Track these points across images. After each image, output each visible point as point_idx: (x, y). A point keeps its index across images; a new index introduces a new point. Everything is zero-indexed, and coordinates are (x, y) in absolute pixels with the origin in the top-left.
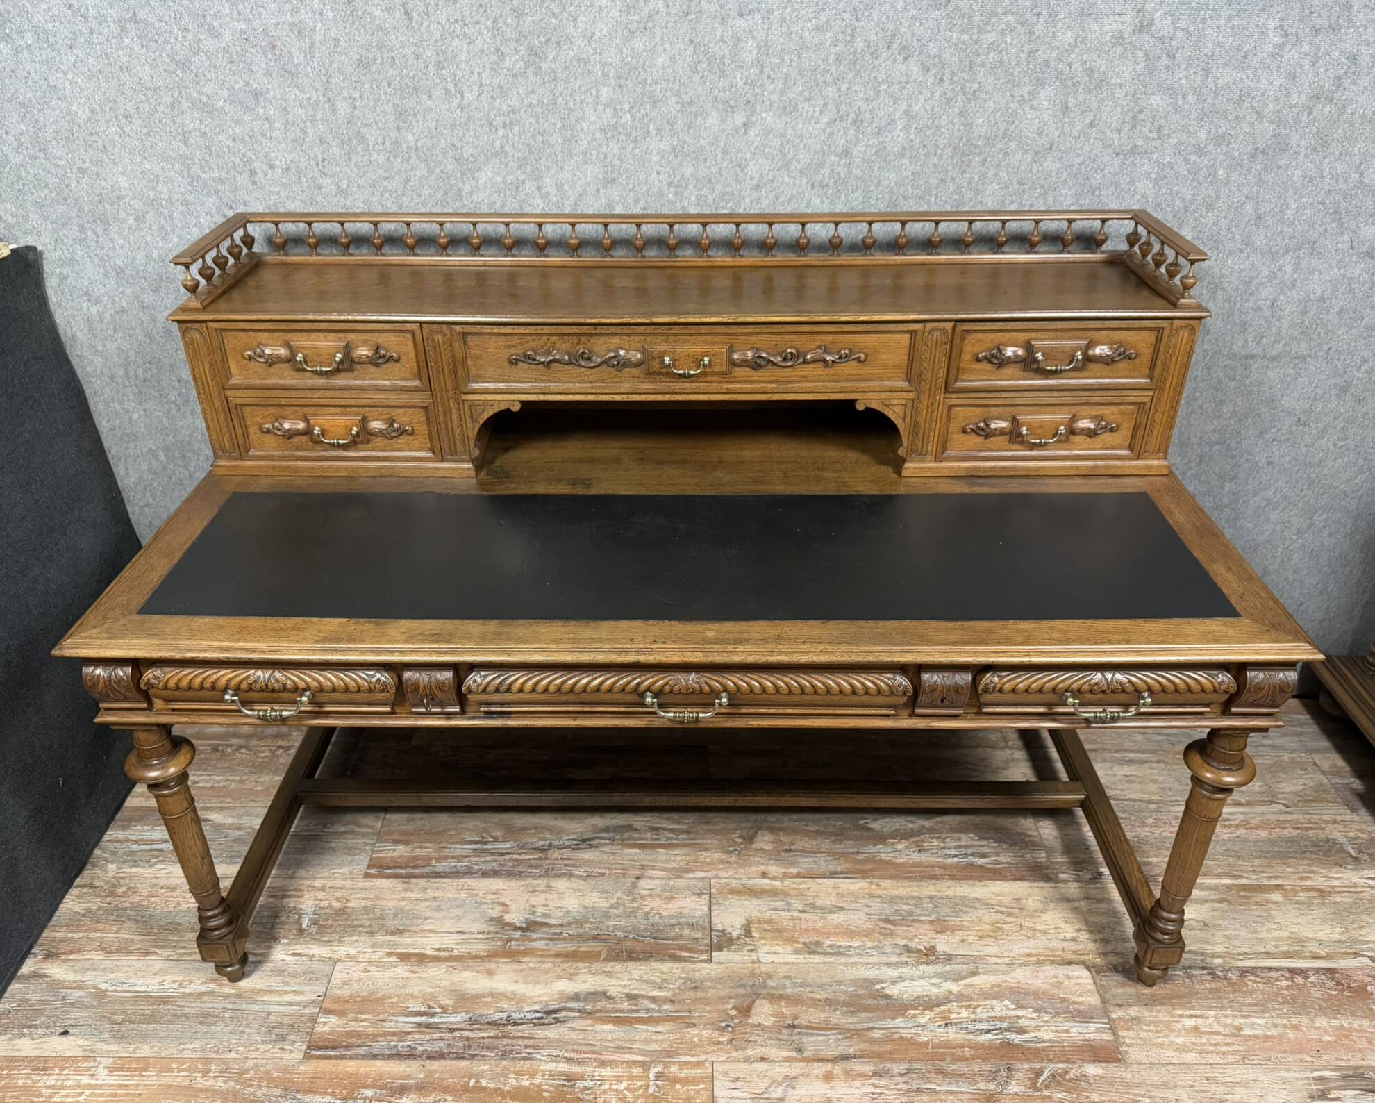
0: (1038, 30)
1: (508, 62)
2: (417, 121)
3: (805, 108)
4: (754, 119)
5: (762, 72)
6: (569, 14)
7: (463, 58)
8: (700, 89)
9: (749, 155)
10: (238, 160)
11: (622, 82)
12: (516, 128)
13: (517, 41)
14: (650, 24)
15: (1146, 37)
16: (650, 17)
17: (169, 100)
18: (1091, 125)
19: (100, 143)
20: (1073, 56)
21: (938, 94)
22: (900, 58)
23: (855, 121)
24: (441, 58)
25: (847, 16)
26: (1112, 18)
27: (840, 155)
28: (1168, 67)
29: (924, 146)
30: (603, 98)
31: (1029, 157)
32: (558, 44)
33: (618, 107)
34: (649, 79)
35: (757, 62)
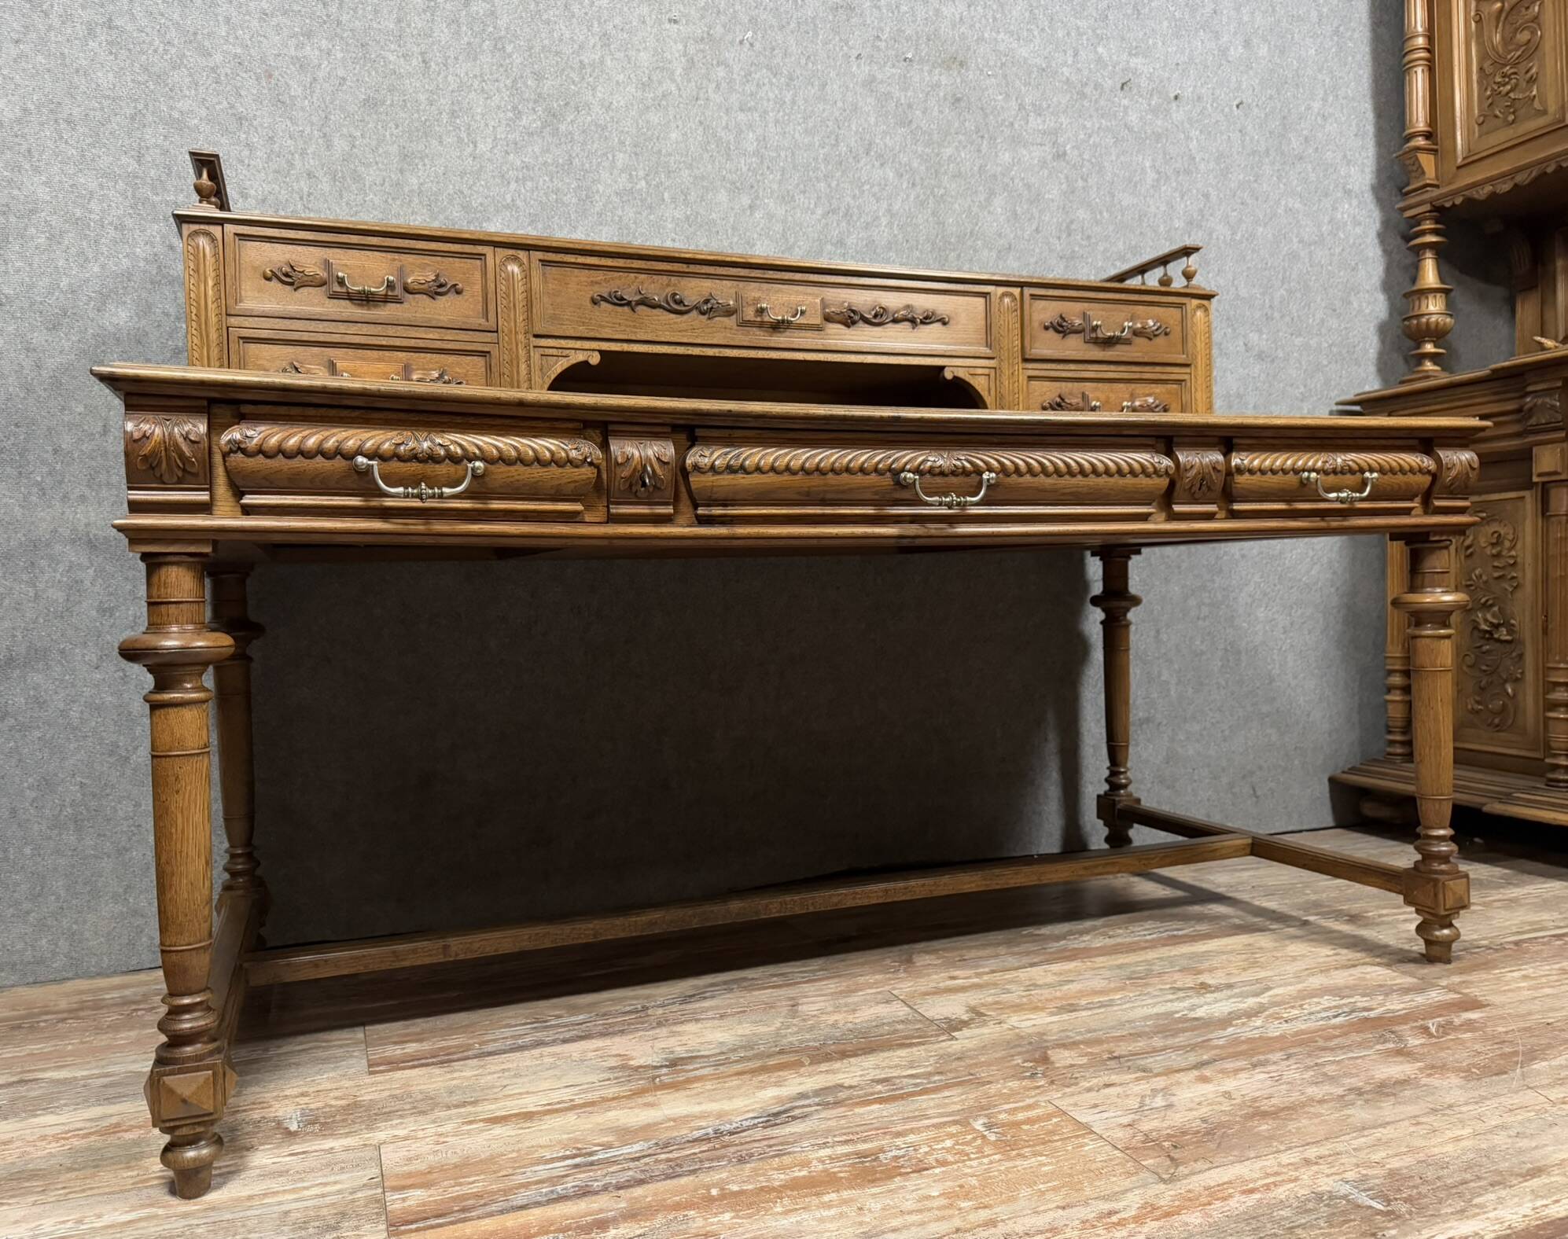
0: (984, 148)
1: (524, 121)
2: (424, 165)
3: (800, 199)
4: (758, 202)
5: (762, 162)
6: (588, 84)
7: (479, 110)
8: (710, 166)
9: (755, 236)
11: (638, 150)
12: (529, 184)
13: (536, 102)
14: (664, 103)
15: (1064, 164)
16: (664, 96)
18: (1037, 230)
20: (1013, 173)
21: (912, 196)
22: (877, 164)
23: (845, 215)
24: (456, 108)
25: (830, 124)
26: (1035, 147)
27: (834, 245)
29: (907, 241)
30: (619, 164)
31: (994, 254)
32: (577, 109)
33: (634, 173)
34: (664, 151)
35: (757, 153)
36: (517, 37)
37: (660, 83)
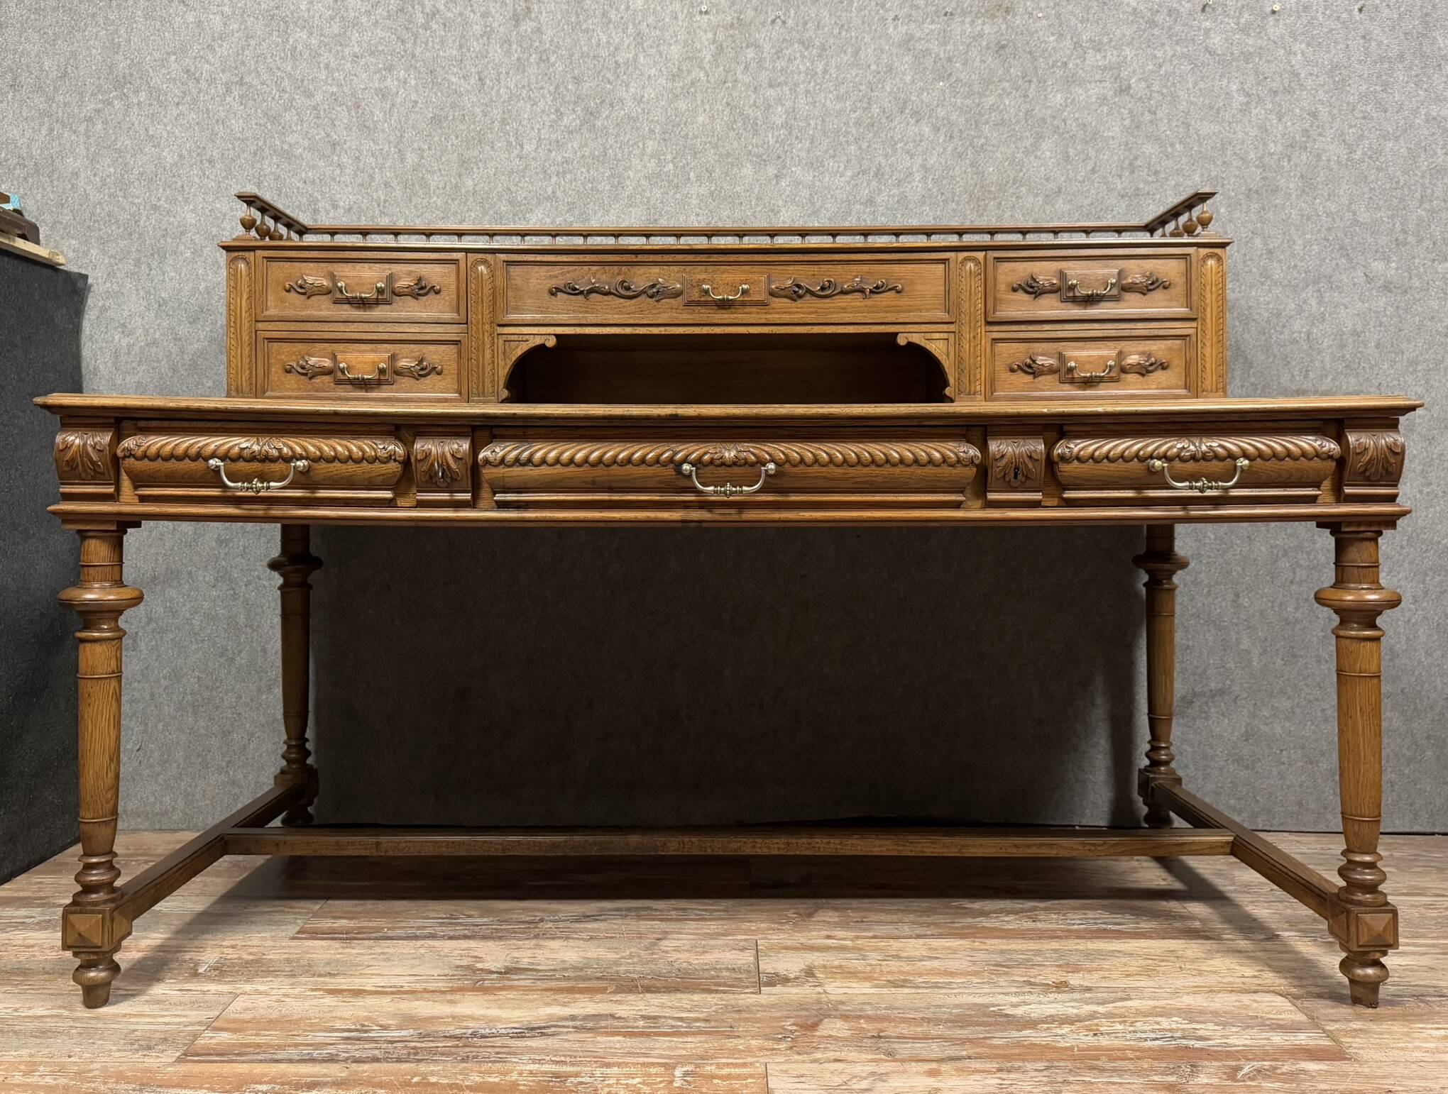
0: (1031, 93)
1: (566, 121)
2: (479, 168)
3: (831, 164)
4: (785, 171)
5: (790, 133)
6: (622, 81)
7: (526, 116)
8: (736, 143)
9: (780, 203)
10: (304, 200)
11: (667, 136)
12: (568, 176)
13: (575, 103)
14: (692, 90)
15: (1127, 98)
16: (693, 83)
17: (253, 148)
18: (1093, 171)
19: (180, 184)
20: (1066, 114)
21: (950, 149)
22: (912, 121)
23: (876, 175)
24: (506, 116)
25: (862, 88)
26: (1094, 84)
27: (865, 204)
28: (1151, 122)
29: (942, 194)
30: (649, 151)
31: (1040, 200)
32: (612, 105)
33: (662, 157)
34: (690, 134)
35: (786, 125)
36: (558, 47)
37: (689, 72)
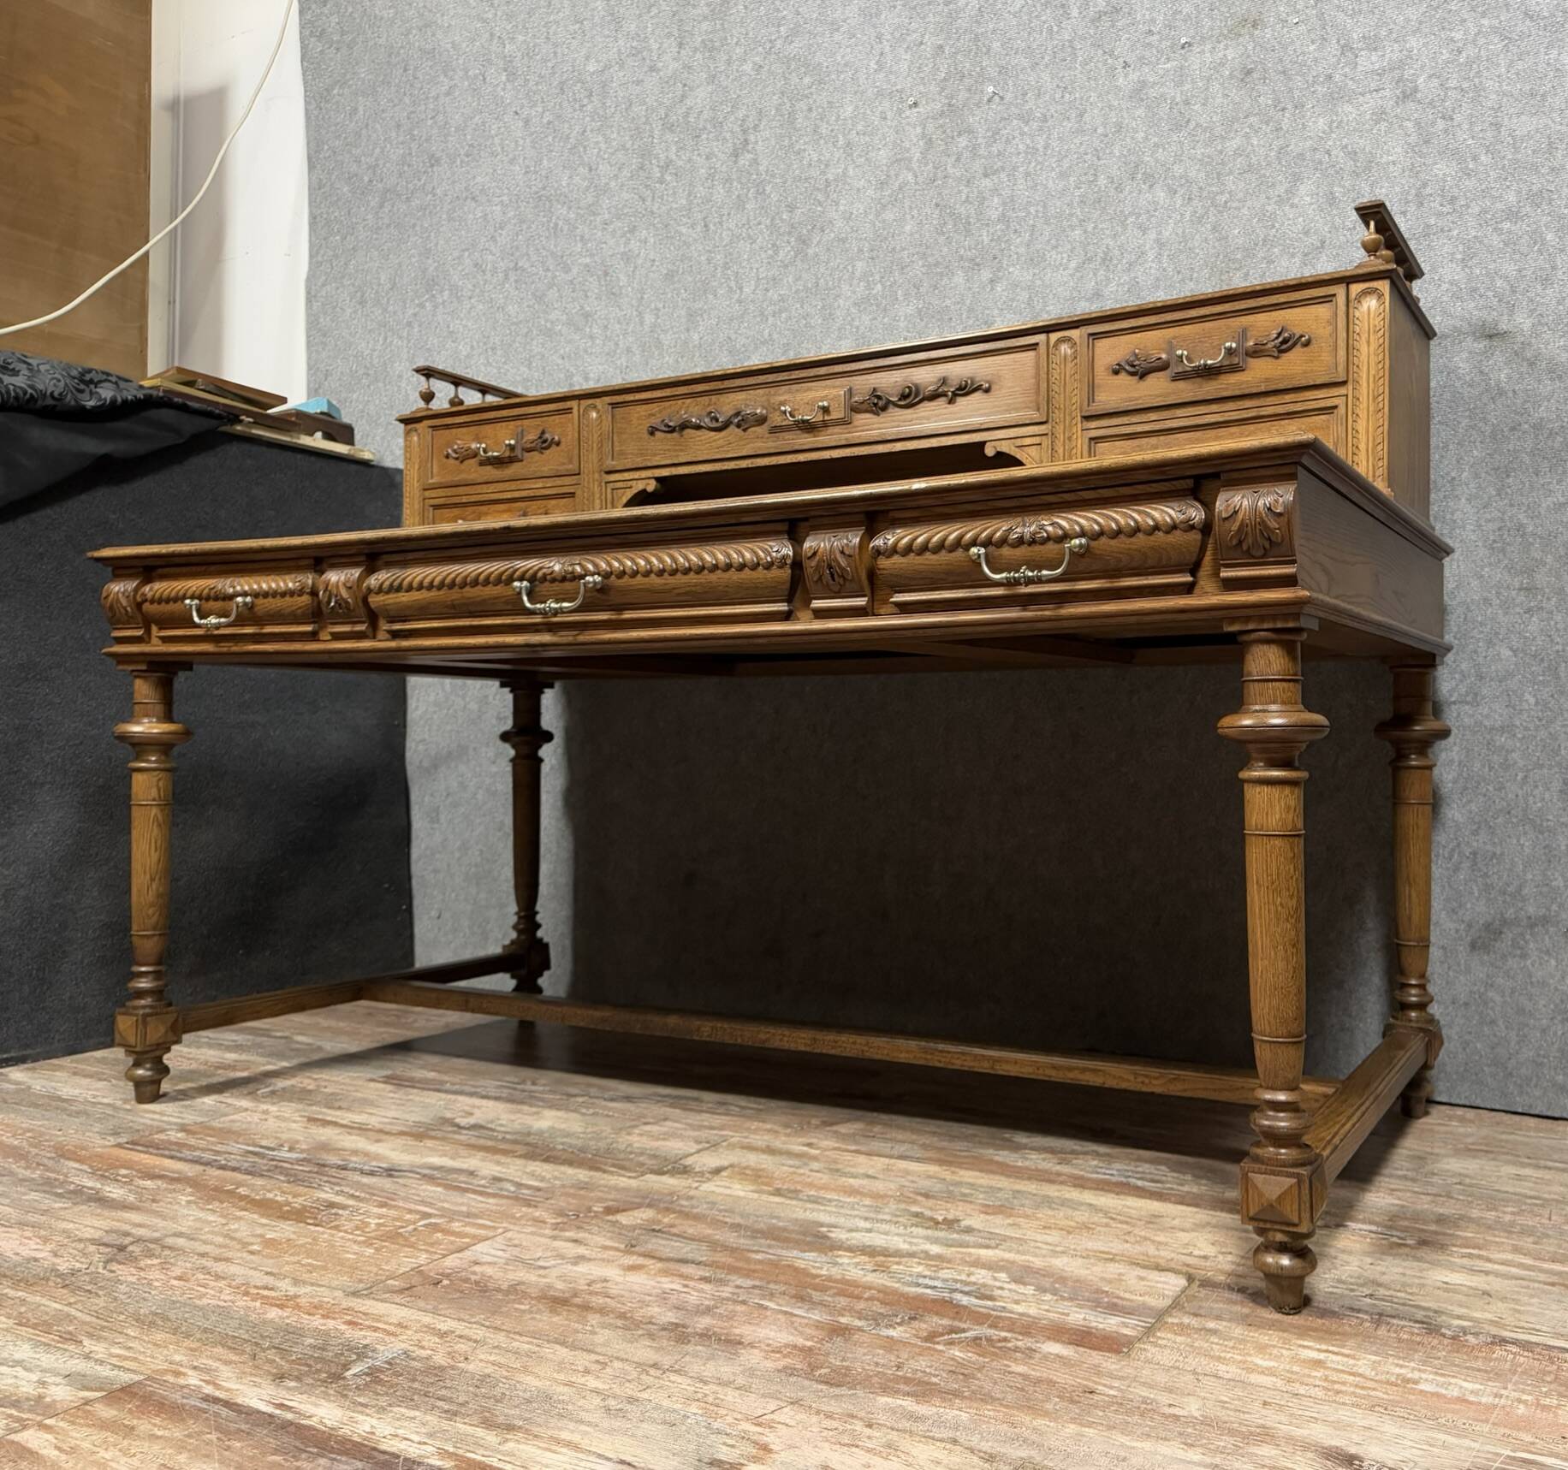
0: (1286, 123)
1: (781, 255)
2: (703, 320)
3: (1053, 256)
4: (1001, 274)
5: (1008, 227)
6: (832, 200)
7: (746, 256)
8: (946, 249)
9: (996, 312)
11: (875, 254)
12: (784, 315)
14: (900, 196)
15: (1412, 105)
16: (900, 188)
17: (526, 331)
20: (1330, 143)
21: (1188, 215)
22: (1145, 188)
23: (1104, 260)
24: (728, 260)
25: (1088, 157)
26: (1368, 96)
28: (1446, 131)
29: (1179, 272)
30: (858, 274)
32: (822, 229)
33: (871, 279)
34: (898, 247)
35: (1003, 218)
37: (897, 175)
